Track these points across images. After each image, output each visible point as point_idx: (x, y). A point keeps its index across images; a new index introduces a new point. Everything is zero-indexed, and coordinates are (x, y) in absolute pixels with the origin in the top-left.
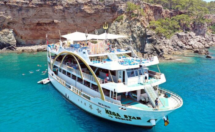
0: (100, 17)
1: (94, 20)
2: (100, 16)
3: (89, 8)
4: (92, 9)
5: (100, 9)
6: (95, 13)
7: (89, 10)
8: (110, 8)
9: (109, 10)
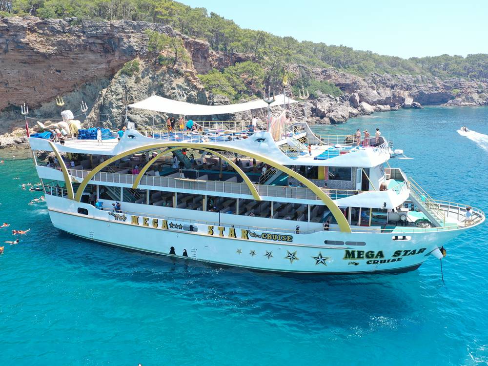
0: (72, 63)
1: (57, 71)
2: (72, 60)
3: (41, 41)
4: (50, 42)
5: (72, 44)
6: (60, 53)
7: (41, 46)
8: (99, 41)
9: (96, 47)
